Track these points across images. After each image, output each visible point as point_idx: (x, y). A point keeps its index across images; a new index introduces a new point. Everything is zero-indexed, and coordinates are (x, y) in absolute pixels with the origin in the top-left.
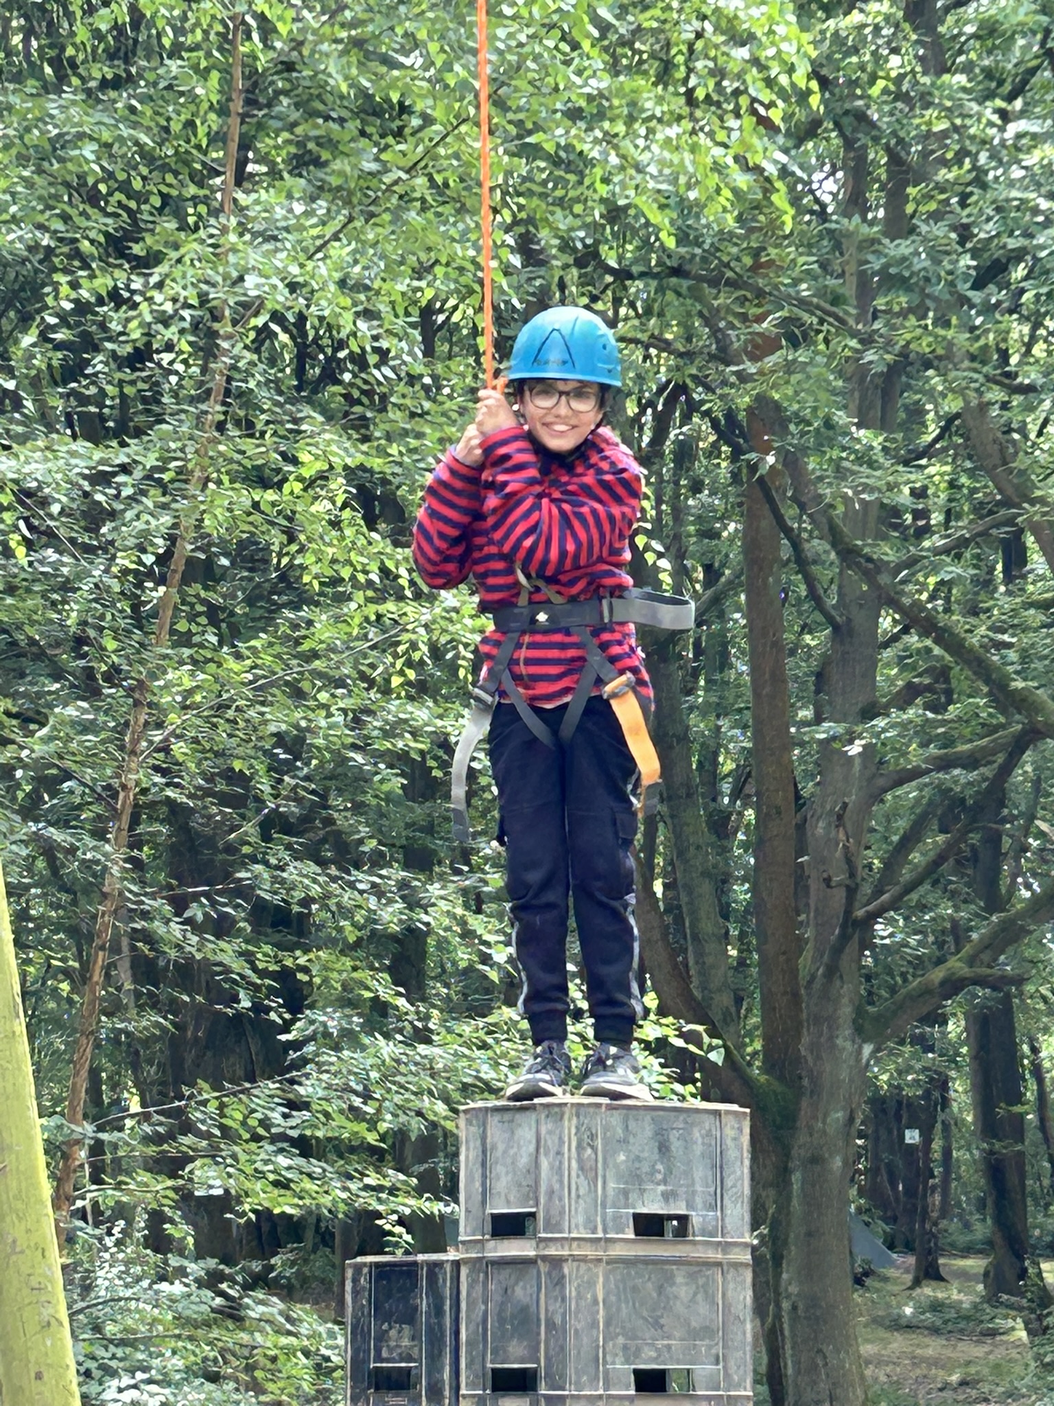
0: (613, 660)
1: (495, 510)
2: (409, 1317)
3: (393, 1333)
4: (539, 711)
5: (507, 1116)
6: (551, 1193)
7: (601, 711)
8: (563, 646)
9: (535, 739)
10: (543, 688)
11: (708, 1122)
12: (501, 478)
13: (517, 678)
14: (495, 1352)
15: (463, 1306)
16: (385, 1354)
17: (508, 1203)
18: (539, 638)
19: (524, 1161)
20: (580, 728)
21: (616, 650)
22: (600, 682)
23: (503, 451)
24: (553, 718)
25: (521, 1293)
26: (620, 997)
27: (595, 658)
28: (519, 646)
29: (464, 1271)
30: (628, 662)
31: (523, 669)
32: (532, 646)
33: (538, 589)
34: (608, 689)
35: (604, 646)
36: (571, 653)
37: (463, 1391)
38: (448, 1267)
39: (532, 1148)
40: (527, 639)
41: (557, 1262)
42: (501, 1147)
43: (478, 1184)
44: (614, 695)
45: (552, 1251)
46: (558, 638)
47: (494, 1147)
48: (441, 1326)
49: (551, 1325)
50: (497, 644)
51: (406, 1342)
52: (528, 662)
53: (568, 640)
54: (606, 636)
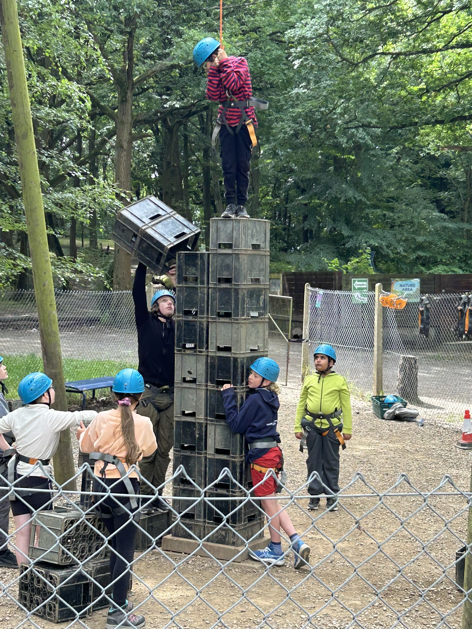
0: (249, 116)
1: (224, 77)
2: (195, 265)
3: (190, 269)
4: (231, 127)
5: (224, 221)
6: (236, 239)
7: (244, 128)
8: (237, 112)
9: (230, 133)
10: (232, 121)
11: (264, 224)
12: (225, 69)
13: (227, 119)
14: (219, 274)
15: (210, 263)
16: (187, 273)
17: (224, 241)
18: (232, 110)
19: (229, 231)
20: (240, 131)
21: (249, 113)
22: (245, 121)
23: (225, 63)
24: (234, 129)
25: (228, 261)
26: (244, 195)
27: (244, 115)
28: (227, 111)
29: (211, 256)
30: (252, 117)
31: (228, 116)
32: (230, 111)
33: (232, 98)
34: (247, 123)
35: (247, 112)
36: (239, 114)
37: (210, 282)
38: (206, 255)
39: (231, 229)
40: (229, 109)
41: (238, 254)
42: (222, 228)
43: (215, 236)
44: (248, 124)
45: (236, 252)
46: (235, 110)
47: (220, 228)
48: (204, 268)
49: (235, 268)
50: (222, 110)
51: (194, 271)
52: (229, 115)
53: (238, 110)
54: (247, 110)
